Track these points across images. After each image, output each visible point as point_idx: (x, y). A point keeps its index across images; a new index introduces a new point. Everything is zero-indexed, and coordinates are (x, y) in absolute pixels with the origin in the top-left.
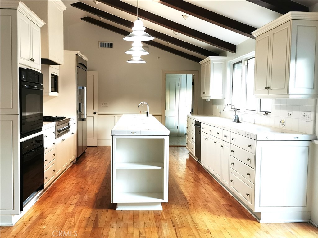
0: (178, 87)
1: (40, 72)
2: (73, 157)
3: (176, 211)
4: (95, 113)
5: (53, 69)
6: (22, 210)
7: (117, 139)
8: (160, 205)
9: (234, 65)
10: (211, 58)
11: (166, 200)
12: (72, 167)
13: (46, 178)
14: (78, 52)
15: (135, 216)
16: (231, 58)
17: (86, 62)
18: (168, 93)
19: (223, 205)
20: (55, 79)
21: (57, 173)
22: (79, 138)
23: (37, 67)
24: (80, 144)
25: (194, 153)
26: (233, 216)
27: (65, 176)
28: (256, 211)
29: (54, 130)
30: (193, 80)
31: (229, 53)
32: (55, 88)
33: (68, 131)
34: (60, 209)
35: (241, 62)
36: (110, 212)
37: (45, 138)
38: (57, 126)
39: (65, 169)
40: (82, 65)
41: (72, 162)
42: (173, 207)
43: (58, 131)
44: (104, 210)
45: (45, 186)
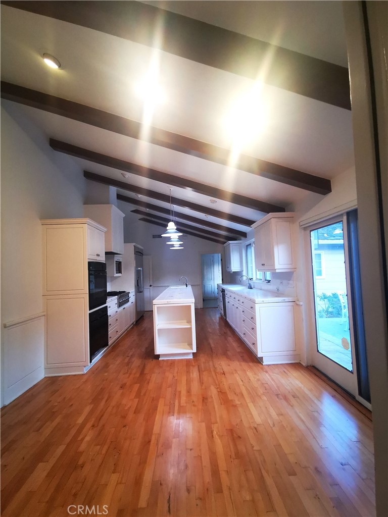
0: (212, 263)
1: (104, 262)
2: (134, 320)
3: (202, 359)
4: (151, 286)
5: (117, 258)
6: (91, 362)
7: (157, 307)
8: (192, 355)
9: (247, 246)
10: (230, 242)
11: (195, 350)
12: (132, 328)
13: (111, 338)
14: (134, 244)
15: (172, 363)
16: (243, 242)
17: (142, 250)
18: (205, 267)
19: (238, 352)
20: (119, 264)
21: (119, 333)
22: (138, 305)
23: (102, 259)
24: (138, 310)
25: (223, 313)
26: (245, 361)
27: (126, 334)
28: (259, 356)
29: (116, 301)
30: (222, 257)
31: (242, 238)
32: (119, 270)
33: (129, 301)
34: (119, 360)
35: (250, 244)
36: (154, 361)
37: (109, 309)
38: (119, 299)
39: (127, 330)
40: (139, 253)
41: (133, 323)
42: (201, 355)
43: (120, 303)
44: (151, 360)
45: (110, 343)
